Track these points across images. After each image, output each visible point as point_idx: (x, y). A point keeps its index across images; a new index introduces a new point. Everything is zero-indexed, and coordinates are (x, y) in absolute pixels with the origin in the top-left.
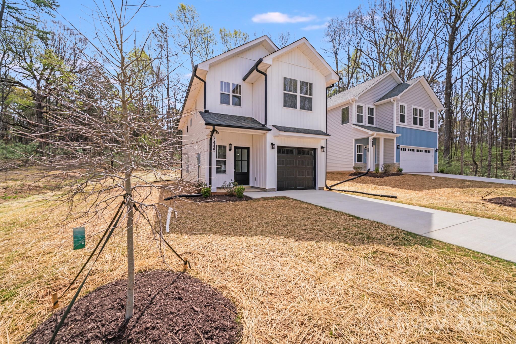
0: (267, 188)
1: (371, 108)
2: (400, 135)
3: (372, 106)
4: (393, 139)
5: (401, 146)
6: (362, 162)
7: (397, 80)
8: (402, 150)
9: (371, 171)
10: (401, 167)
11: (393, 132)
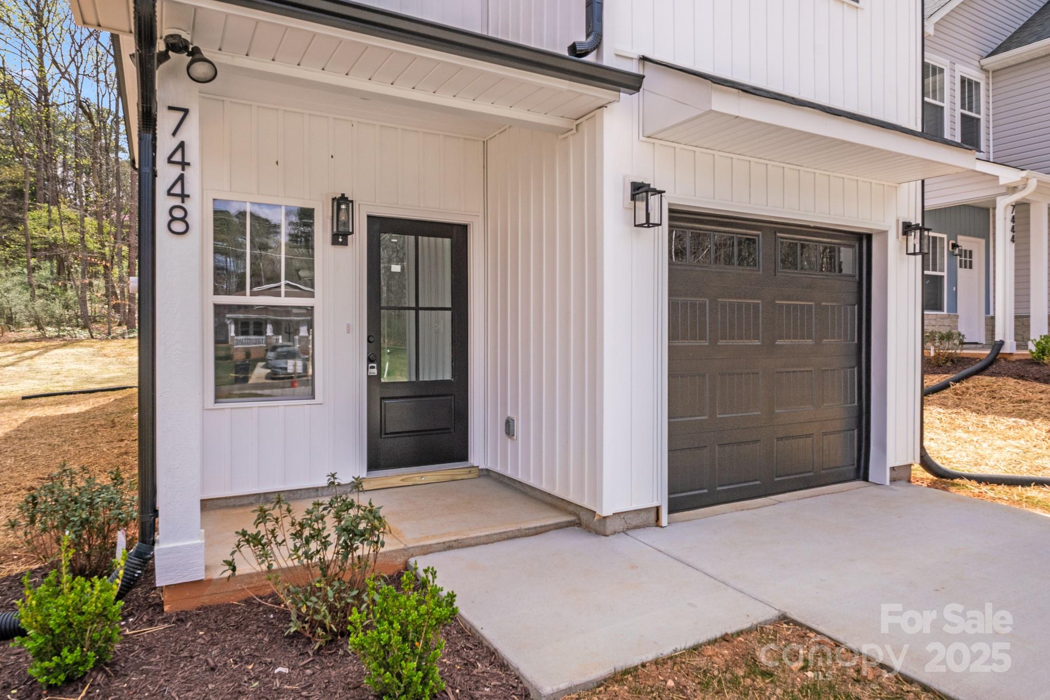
0: (607, 510)
1: (970, 82)
3: (974, 74)
6: (940, 309)
9: (1006, 349)
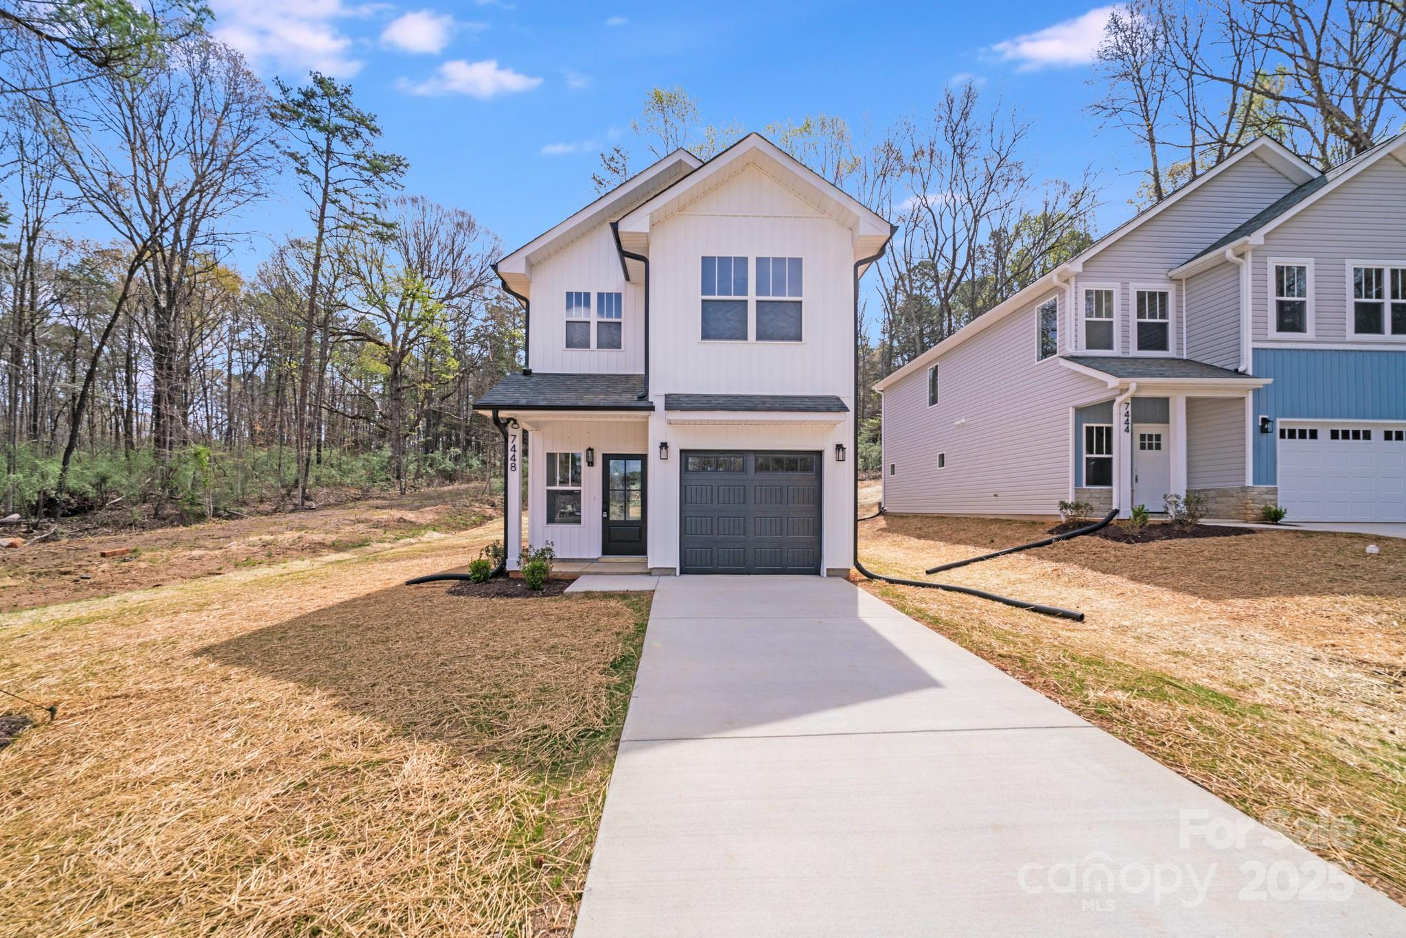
1: (1152, 294)
2: (1269, 381)
3: (1157, 287)
4: (1242, 400)
5: (1280, 423)
7: (1288, 174)
8: (1282, 435)
9: (1121, 516)
10: (1281, 505)
11: (1237, 373)
